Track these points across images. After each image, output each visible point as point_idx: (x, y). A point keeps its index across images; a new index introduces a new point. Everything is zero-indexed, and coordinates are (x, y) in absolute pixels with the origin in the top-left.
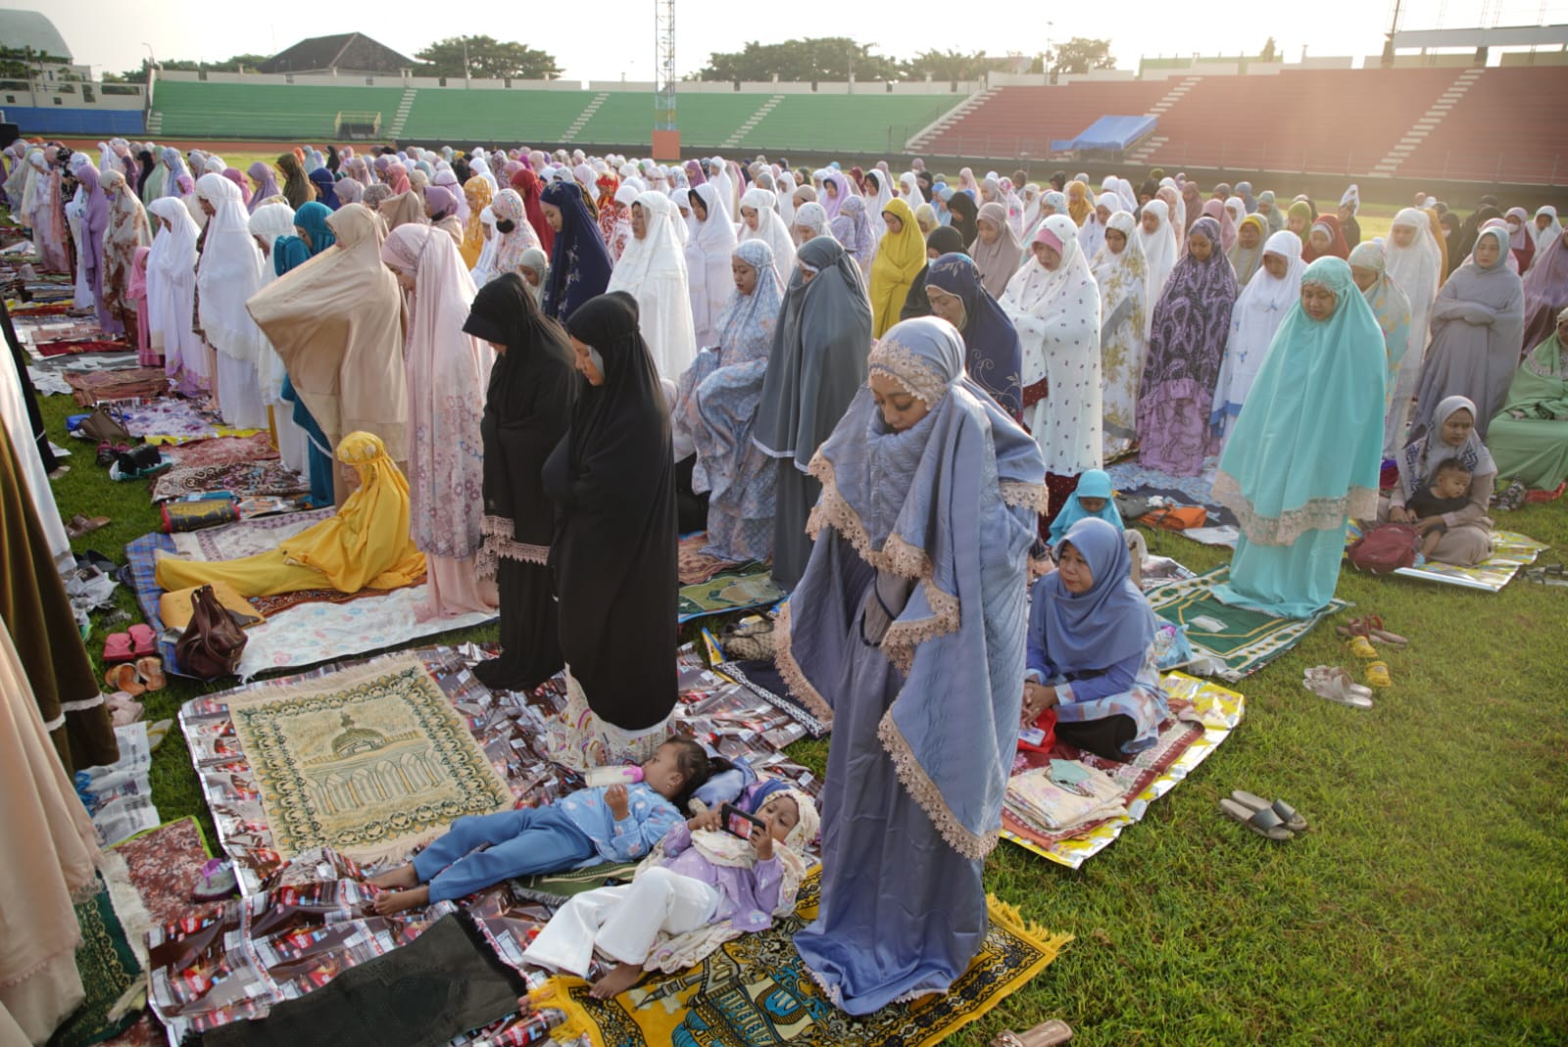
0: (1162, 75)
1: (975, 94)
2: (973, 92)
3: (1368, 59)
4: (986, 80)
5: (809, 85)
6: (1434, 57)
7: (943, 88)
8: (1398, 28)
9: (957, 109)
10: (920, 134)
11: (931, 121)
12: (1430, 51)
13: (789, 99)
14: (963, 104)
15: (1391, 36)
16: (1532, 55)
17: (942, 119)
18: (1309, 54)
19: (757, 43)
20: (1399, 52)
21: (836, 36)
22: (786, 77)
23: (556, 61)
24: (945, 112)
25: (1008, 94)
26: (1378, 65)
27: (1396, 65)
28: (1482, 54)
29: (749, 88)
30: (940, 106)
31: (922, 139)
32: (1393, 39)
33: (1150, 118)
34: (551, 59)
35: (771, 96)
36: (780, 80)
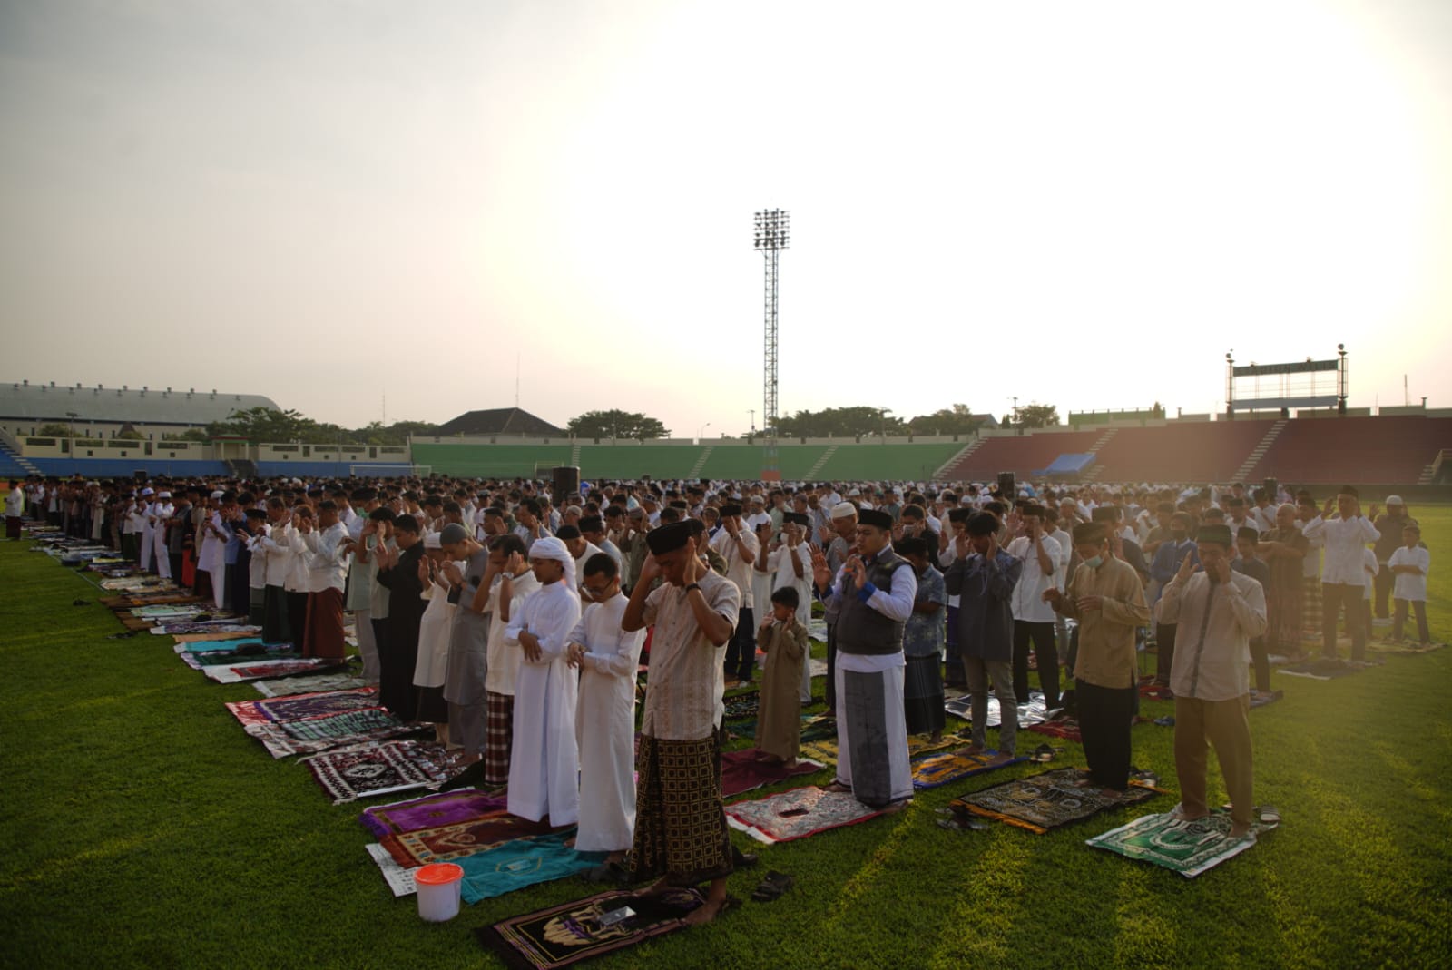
0: (1092, 428)
1: (972, 443)
2: (969, 442)
3: (1219, 415)
4: (977, 434)
5: (854, 439)
6: (1258, 414)
7: (948, 439)
8: (1233, 398)
9: (962, 452)
10: (941, 469)
11: (947, 460)
12: (1254, 410)
13: (841, 448)
14: (965, 449)
15: (1230, 402)
16: (1313, 412)
17: (954, 458)
18: (1183, 413)
19: (807, 411)
20: (1236, 411)
21: (861, 405)
22: (837, 434)
23: (664, 425)
24: (954, 454)
25: (992, 441)
26: (1225, 420)
27: (1236, 419)
28: (1285, 412)
29: (811, 441)
30: (952, 450)
31: (943, 471)
32: (1232, 404)
33: (1090, 455)
34: (660, 424)
35: (828, 447)
36: (833, 436)
